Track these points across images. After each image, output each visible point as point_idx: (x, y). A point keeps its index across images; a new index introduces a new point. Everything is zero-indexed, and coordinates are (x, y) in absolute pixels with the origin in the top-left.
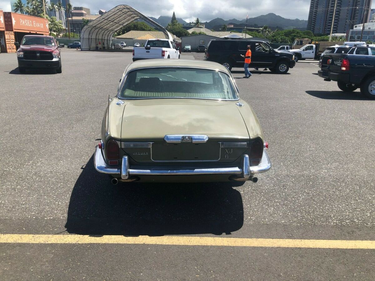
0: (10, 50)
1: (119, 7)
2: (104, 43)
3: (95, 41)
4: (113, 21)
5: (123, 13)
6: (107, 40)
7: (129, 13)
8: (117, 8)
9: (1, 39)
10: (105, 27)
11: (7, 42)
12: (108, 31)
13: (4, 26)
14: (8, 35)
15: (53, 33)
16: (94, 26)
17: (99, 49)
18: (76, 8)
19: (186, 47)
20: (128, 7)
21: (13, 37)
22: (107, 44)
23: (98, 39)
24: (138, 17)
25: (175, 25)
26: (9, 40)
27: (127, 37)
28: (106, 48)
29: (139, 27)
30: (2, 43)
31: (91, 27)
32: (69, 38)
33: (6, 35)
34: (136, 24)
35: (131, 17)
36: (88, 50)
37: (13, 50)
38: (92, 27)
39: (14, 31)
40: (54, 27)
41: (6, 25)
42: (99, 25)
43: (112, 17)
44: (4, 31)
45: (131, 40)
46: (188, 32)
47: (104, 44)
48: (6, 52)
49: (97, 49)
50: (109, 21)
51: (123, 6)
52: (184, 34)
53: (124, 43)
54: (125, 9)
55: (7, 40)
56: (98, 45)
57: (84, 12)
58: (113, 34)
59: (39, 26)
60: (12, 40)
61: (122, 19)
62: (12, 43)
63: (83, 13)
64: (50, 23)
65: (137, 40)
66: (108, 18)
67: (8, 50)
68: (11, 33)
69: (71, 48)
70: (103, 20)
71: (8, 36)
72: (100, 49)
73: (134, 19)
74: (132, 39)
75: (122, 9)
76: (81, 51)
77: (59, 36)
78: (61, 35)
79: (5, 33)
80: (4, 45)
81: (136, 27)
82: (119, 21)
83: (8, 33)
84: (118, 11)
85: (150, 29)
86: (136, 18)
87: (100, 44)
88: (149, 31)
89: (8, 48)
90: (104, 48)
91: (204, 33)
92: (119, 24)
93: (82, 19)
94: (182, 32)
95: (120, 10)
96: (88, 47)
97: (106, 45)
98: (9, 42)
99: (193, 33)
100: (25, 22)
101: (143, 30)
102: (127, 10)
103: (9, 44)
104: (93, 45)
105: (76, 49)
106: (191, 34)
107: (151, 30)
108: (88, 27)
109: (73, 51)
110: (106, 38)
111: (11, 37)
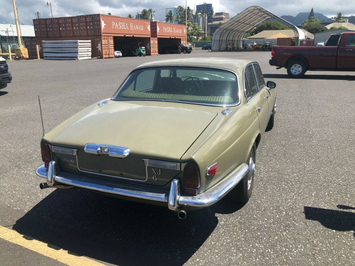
0: (153, 53)
1: (250, 9)
2: (234, 43)
3: (225, 42)
4: (243, 23)
5: (254, 14)
6: (238, 41)
7: (260, 13)
8: (248, 10)
9: (147, 44)
10: (236, 29)
11: (151, 47)
12: (239, 32)
13: (150, 33)
14: (153, 40)
15: (194, 37)
16: (225, 28)
17: (228, 49)
18: (217, 14)
19: (318, 44)
20: (259, 8)
21: (156, 42)
22: (237, 44)
23: (229, 40)
24: (269, 17)
25: (311, 21)
26: (153, 45)
27: (259, 37)
28: (235, 49)
29: (272, 26)
30: (148, 47)
31: (222, 29)
32: (205, 41)
33: (151, 40)
34: (269, 24)
35: (261, 18)
36: (218, 50)
37: (155, 53)
38: (224, 29)
39: (158, 37)
40: (195, 32)
41: (152, 32)
42: (230, 28)
43: (243, 19)
44: (150, 38)
45: (263, 40)
46: (326, 28)
47: (234, 45)
48: (150, 55)
49: (227, 50)
50: (240, 22)
51: (253, 7)
52: (321, 30)
53: (254, 43)
54: (256, 10)
55: (151, 45)
56: (228, 45)
57: (223, 16)
58: (243, 35)
59: (178, 32)
60: (155, 45)
61: (253, 20)
62: (155, 47)
63: (222, 18)
64: (192, 28)
65: (268, 39)
66: (239, 20)
67: (152, 53)
68: (155, 39)
69: (205, 49)
70: (234, 22)
71: (153, 42)
72: (230, 49)
73: (265, 19)
74: (264, 38)
75: (252, 10)
76: (212, 51)
77: (199, 40)
78: (200, 38)
79: (151, 39)
80: (149, 49)
81: (269, 27)
82: (250, 22)
83: (153, 39)
84: (249, 12)
85: (283, 28)
86: (268, 17)
87: (230, 44)
88: (282, 29)
89: (151, 51)
90: (234, 48)
91: (345, 28)
92: (249, 25)
93: (219, 23)
94: (319, 28)
95: (251, 11)
96: (218, 48)
97: (235, 46)
98: (153, 47)
99: (332, 29)
100: (167, 29)
101: (277, 29)
102: (258, 11)
103: (153, 48)
104: (224, 46)
105: (208, 51)
106: (329, 30)
107: (285, 28)
108: (220, 30)
109: (205, 52)
110: (236, 39)
111: (155, 42)
